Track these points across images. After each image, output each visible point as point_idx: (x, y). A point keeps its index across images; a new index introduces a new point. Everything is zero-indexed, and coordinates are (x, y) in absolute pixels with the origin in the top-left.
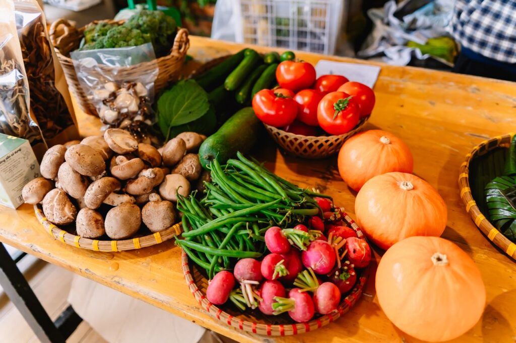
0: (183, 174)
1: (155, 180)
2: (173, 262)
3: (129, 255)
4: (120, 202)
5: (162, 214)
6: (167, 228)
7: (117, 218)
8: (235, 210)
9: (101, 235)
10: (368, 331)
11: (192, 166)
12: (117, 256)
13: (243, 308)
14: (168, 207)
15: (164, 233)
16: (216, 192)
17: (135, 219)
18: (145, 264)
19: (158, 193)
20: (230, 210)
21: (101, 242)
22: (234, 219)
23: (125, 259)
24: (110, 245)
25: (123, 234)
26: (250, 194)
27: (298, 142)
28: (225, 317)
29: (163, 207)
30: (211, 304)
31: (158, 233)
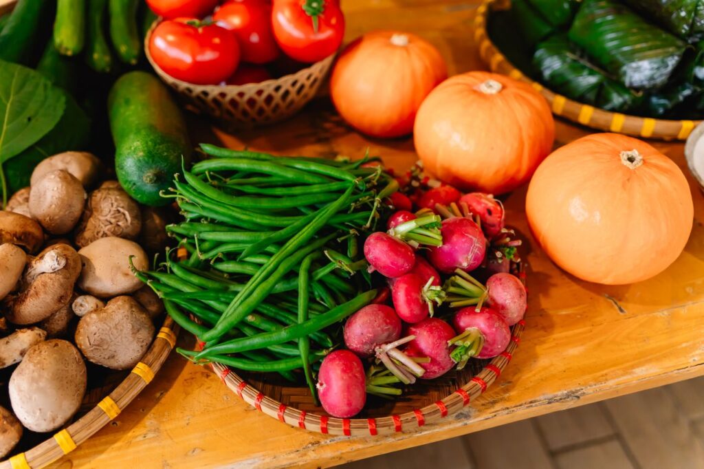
0: (108, 233)
1: (71, 270)
2: (201, 397)
3: (104, 439)
4: (18, 353)
5: (127, 327)
6: (150, 347)
7: (41, 384)
8: (281, 243)
9: (17, 440)
10: (564, 312)
11: (119, 211)
12: (79, 458)
13: (398, 392)
14: (131, 307)
15: (150, 357)
16: (214, 231)
17: (74, 365)
18: (150, 435)
19: (88, 292)
20: (270, 249)
21: (30, 454)
22: (293, 259)
23: (101, 452)
24: (57, 446)
25: (69, 408)
26: (286, 204)
27: (246, 98)
28: (386, 424)
29: (119, 311)
30: (347, 420)
31: (140, 365)
